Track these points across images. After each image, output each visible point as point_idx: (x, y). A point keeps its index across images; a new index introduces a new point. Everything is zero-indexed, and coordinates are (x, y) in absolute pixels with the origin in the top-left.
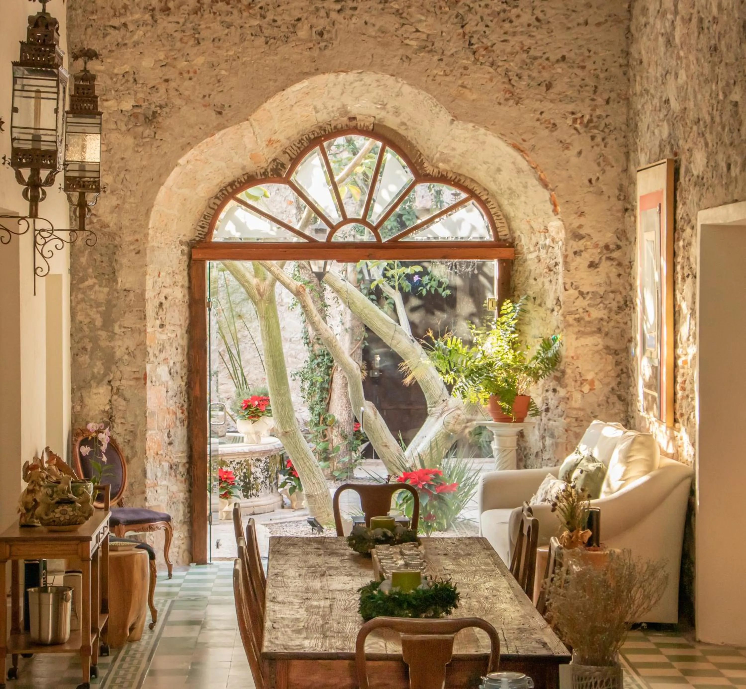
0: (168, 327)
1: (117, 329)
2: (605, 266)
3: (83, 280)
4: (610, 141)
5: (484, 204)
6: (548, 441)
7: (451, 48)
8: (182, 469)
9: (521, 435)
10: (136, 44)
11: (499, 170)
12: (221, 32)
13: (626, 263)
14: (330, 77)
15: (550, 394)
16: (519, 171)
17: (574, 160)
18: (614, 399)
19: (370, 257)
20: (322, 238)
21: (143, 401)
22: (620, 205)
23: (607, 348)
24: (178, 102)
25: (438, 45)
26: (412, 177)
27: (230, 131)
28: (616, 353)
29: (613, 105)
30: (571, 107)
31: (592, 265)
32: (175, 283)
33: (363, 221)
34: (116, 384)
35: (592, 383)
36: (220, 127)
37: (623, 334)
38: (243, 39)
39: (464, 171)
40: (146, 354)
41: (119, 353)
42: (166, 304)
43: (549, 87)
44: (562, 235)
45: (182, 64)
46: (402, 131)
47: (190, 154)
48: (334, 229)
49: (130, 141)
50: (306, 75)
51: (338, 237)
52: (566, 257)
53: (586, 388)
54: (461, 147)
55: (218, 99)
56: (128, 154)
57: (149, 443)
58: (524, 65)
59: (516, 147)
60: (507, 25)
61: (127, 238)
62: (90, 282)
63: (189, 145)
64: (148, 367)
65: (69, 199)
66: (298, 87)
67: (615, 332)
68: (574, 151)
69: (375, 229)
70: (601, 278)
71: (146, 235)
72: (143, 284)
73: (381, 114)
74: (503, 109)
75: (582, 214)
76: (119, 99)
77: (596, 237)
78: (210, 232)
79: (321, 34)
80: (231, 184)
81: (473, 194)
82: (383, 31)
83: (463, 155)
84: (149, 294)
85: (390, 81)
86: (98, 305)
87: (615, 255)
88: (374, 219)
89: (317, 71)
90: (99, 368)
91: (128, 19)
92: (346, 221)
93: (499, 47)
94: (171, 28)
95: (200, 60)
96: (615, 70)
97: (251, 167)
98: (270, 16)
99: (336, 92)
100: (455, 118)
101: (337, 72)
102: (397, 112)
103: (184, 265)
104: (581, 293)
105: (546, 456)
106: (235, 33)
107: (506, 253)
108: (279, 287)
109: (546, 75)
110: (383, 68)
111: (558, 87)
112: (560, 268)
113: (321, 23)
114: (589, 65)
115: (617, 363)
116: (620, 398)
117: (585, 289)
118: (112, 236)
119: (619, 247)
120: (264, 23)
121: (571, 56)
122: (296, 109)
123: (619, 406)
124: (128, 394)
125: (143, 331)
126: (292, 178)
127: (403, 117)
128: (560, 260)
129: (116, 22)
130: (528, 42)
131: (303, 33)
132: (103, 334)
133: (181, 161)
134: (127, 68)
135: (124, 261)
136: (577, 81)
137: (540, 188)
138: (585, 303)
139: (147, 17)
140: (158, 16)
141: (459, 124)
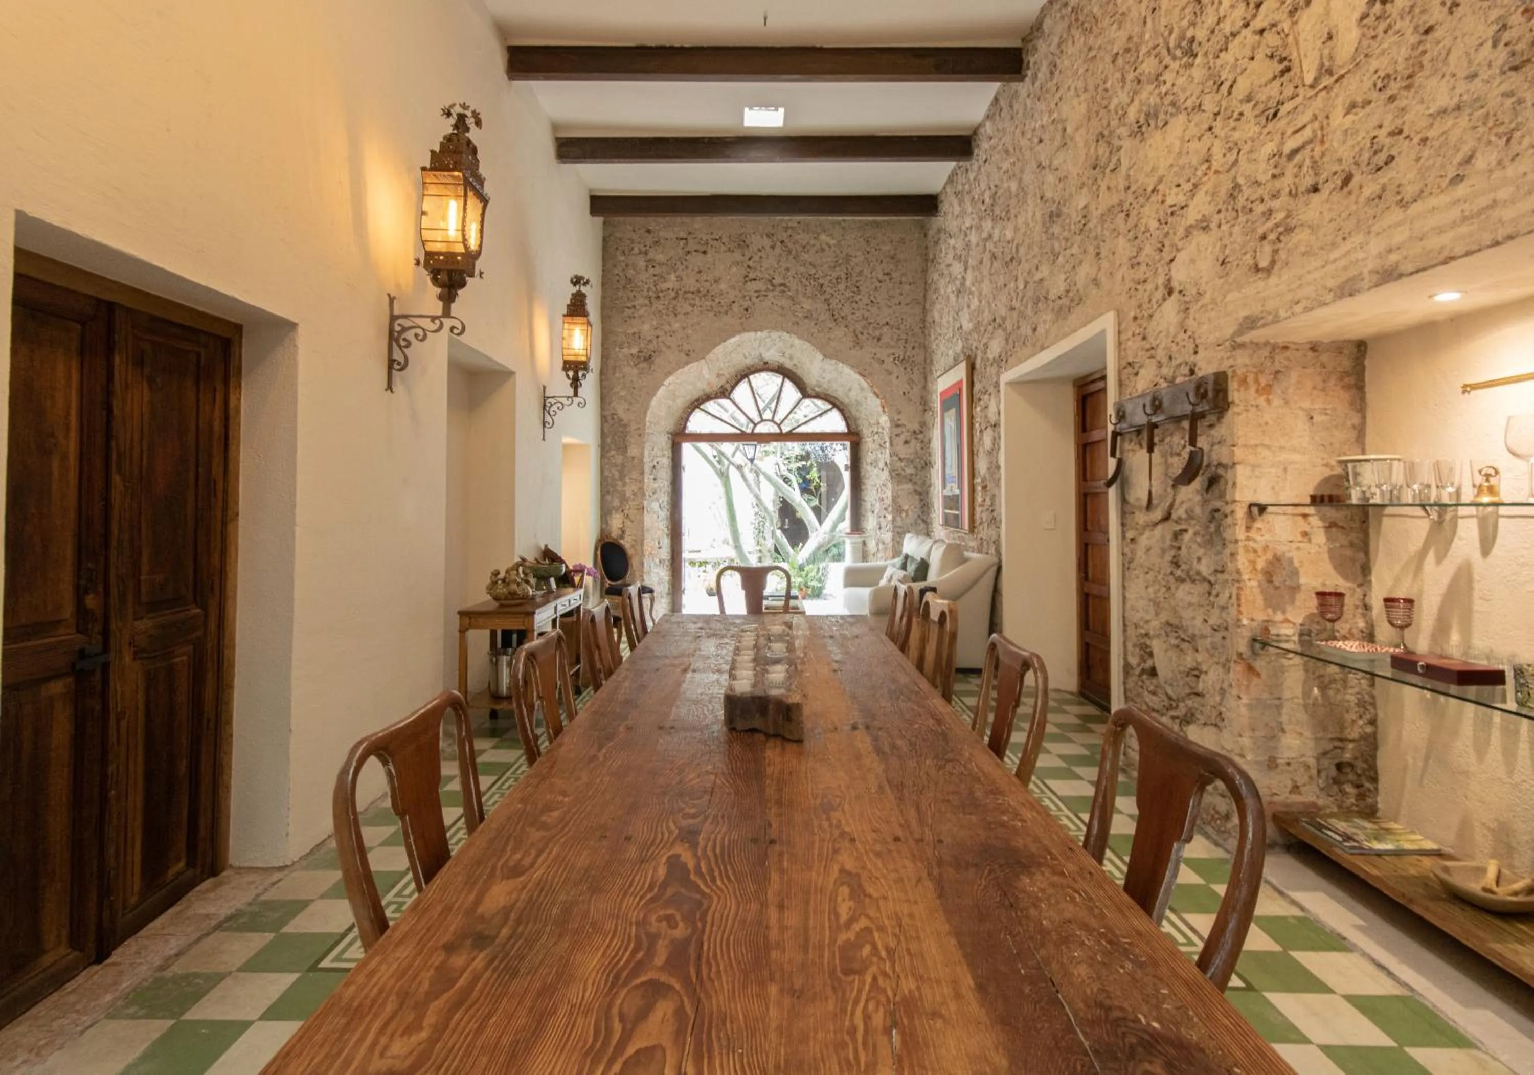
0: (659, 480)
1: (627, 480)
2: (913, 443)
3: (608, 451)
4: (915, 370)
5: (842, 411)
6: (881, 546)
7: (822, 317)
8: (667, 563)
9: (864, 543)
10: (640, 317)
11: (850, 390)
12: (690, 309)
13: (926, 440)
14: (752, 335)
15: (882, 519)
16: (862, 389)
17: (895, 381)
18: (920, 521)
19: (776, 440)
20: (749, 431)
21: (642, 522)
22: (921, 407)
23: (916, 491)
24: (664, 349)
25: (814, 315)
26: (799, 395)
27: (694, 366)
28: (920, 494)
29: (917, 350)
30: (892, 351)
31: (906, 442)
32: (663, 455)
33: (772, 421)
34: (626, 512)
35: (907, 512)
36: (687, 363)
37: (924, 483)
38: (701, 312)
39: (830, 392)
40: (644, 495)
41: (628, 494)
42: (658, 467)
43: (879, 339)
44: (888, 424)
45: (667, 328)
46: (794, 370)
47: (671, 379)
48: (755, 425)
49: (635, 371)
50: (739, 332)
51: (759, 430)
52: (891, 438)
53: (904, 515)
54: (828, 376)
55: (686, 347)
56: (634, 379)
57: (645, 547)
58: (864, 327)
59: (861, 374)
60: (854, 305)
61: (633, 427)
62: (613, 453)
63: (669, 374)
64: (645, 503)
65: (568, 376)
66: (733, 340)
67: (920, 482)
68: (893, 377)
69: (779, 426)
70: (911, 450)
71: (645, 425)
72: (642, 454)
73: (782, 360)
74: (853, 352)
75: (899, 413)
76: (629, 347)
77: (909, 426)
78: (685, 427)
79: (747, 310)
80: (697, 400)
81: (835, 406)
82: (783, 308)
83: (829, 382)
84: (646, 459)
85: (785, 336)
86: (616, 466)
87: (920, 436)
88: (778, 419)
89: (745, 330)
90: (616, 503)
91: (636, 303)
92: (762, 420)
93: (850, 317)
94: (661, 307)
95: (677, 325)
96: (917, 330)
97: (708, 390)
98: (717, 300)
99: (756, 344)
100: (825, 356)
101: (756, 331)
102: (791, 358)
103: (669, 445)
104: (900, 459)
105: (880, 555)
106: (696, 310)
107: (855, 438)
108: (732, 469)
109: (877, 333)
110: (783, 329)
111: (885, 339)
112: (888, 445)
113: (746, 304)
114: (902, 327)
115: (921, 500)
116: (924, 521)
117: (902, 456)
118: (625, 426)
119: (921, 432)
120: (714, 304)
121: (891, 323)
122: (733, 355)
123: (923, 526)
124: (633, 518)
125: (642, 481)
126: (732, 396)
127: (795, 362)
128: (887, 440)
129: (629, 305)
130: (867, 314)
131: (735, 307)
132: (619, 483)
133: (666, 382)
134: (635, 330)
135: (632, 440)
136: (895, 337)
137: (875, 398)
138: (903, 464)
139: (647, 302)
140: (653, 300)
141: (827, 360)
